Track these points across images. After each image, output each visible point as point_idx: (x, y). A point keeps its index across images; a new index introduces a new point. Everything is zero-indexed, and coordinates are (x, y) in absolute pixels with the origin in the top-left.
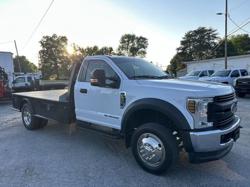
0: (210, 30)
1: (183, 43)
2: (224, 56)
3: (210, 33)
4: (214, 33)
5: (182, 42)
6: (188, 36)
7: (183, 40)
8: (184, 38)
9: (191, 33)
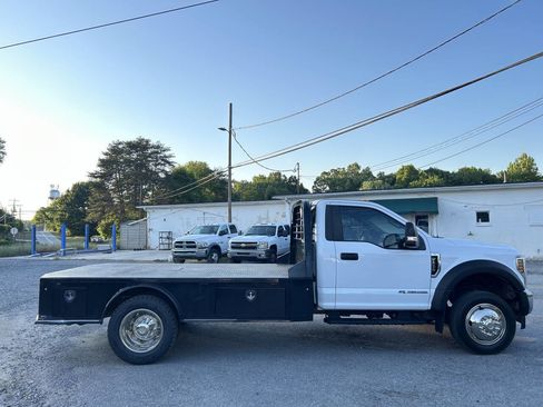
0: (158, 147)
1: (103, 163)
2: (226, 201)
3: (157, 153)
4: (167, 153)
5: (102, 161)
6: (115, 150)
7: (104, 157)
8: (106, 154)
9: (120, 146)
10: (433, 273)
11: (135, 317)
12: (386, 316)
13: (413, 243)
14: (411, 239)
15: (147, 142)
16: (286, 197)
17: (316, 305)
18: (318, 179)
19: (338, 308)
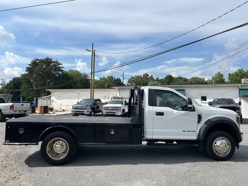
1: (28, 69)
3: (56, 65)
6: (35, 63)
9: (37, 61)
10: (198, 122)
11: (54, 142)
12: (175, 143)
13: (191, 108)
14: (189, 106)
15: (51, 60)
16: (118, 87)
17: (143, 137)
18: (129, 80)
19: (154, 138)
